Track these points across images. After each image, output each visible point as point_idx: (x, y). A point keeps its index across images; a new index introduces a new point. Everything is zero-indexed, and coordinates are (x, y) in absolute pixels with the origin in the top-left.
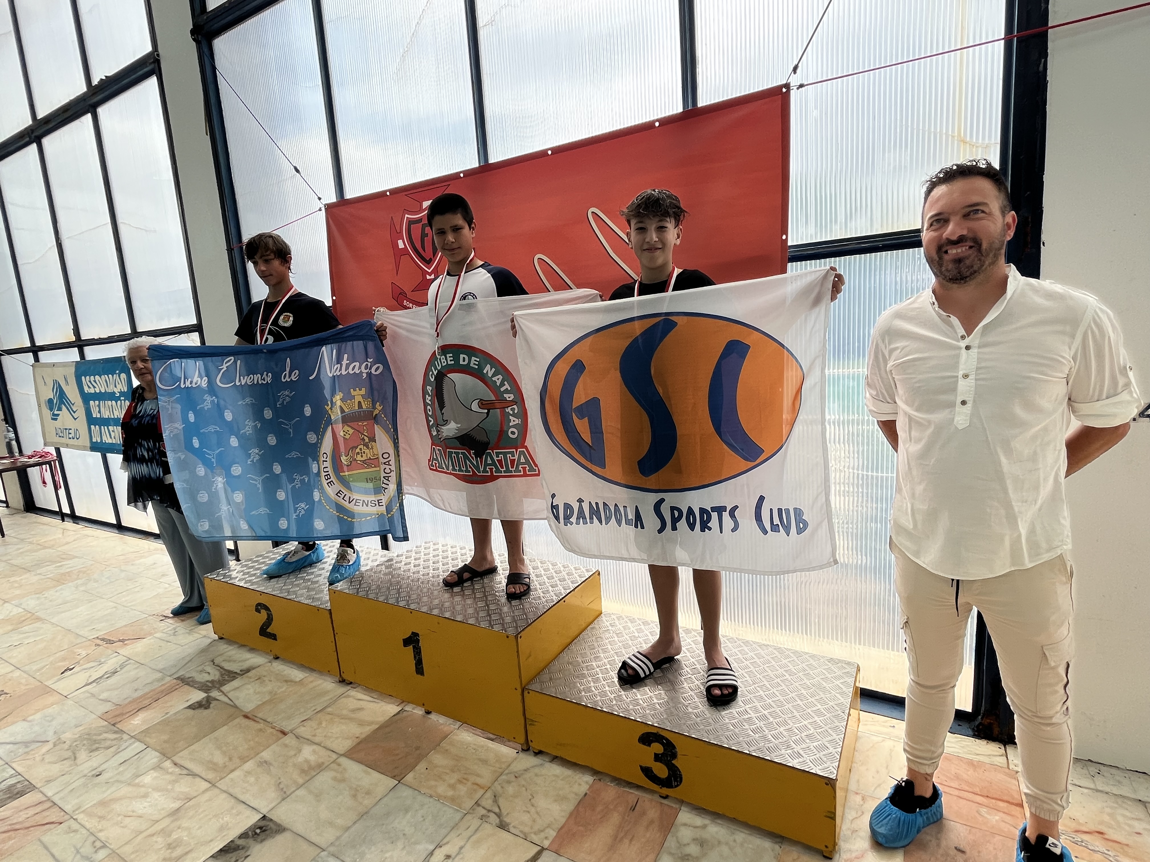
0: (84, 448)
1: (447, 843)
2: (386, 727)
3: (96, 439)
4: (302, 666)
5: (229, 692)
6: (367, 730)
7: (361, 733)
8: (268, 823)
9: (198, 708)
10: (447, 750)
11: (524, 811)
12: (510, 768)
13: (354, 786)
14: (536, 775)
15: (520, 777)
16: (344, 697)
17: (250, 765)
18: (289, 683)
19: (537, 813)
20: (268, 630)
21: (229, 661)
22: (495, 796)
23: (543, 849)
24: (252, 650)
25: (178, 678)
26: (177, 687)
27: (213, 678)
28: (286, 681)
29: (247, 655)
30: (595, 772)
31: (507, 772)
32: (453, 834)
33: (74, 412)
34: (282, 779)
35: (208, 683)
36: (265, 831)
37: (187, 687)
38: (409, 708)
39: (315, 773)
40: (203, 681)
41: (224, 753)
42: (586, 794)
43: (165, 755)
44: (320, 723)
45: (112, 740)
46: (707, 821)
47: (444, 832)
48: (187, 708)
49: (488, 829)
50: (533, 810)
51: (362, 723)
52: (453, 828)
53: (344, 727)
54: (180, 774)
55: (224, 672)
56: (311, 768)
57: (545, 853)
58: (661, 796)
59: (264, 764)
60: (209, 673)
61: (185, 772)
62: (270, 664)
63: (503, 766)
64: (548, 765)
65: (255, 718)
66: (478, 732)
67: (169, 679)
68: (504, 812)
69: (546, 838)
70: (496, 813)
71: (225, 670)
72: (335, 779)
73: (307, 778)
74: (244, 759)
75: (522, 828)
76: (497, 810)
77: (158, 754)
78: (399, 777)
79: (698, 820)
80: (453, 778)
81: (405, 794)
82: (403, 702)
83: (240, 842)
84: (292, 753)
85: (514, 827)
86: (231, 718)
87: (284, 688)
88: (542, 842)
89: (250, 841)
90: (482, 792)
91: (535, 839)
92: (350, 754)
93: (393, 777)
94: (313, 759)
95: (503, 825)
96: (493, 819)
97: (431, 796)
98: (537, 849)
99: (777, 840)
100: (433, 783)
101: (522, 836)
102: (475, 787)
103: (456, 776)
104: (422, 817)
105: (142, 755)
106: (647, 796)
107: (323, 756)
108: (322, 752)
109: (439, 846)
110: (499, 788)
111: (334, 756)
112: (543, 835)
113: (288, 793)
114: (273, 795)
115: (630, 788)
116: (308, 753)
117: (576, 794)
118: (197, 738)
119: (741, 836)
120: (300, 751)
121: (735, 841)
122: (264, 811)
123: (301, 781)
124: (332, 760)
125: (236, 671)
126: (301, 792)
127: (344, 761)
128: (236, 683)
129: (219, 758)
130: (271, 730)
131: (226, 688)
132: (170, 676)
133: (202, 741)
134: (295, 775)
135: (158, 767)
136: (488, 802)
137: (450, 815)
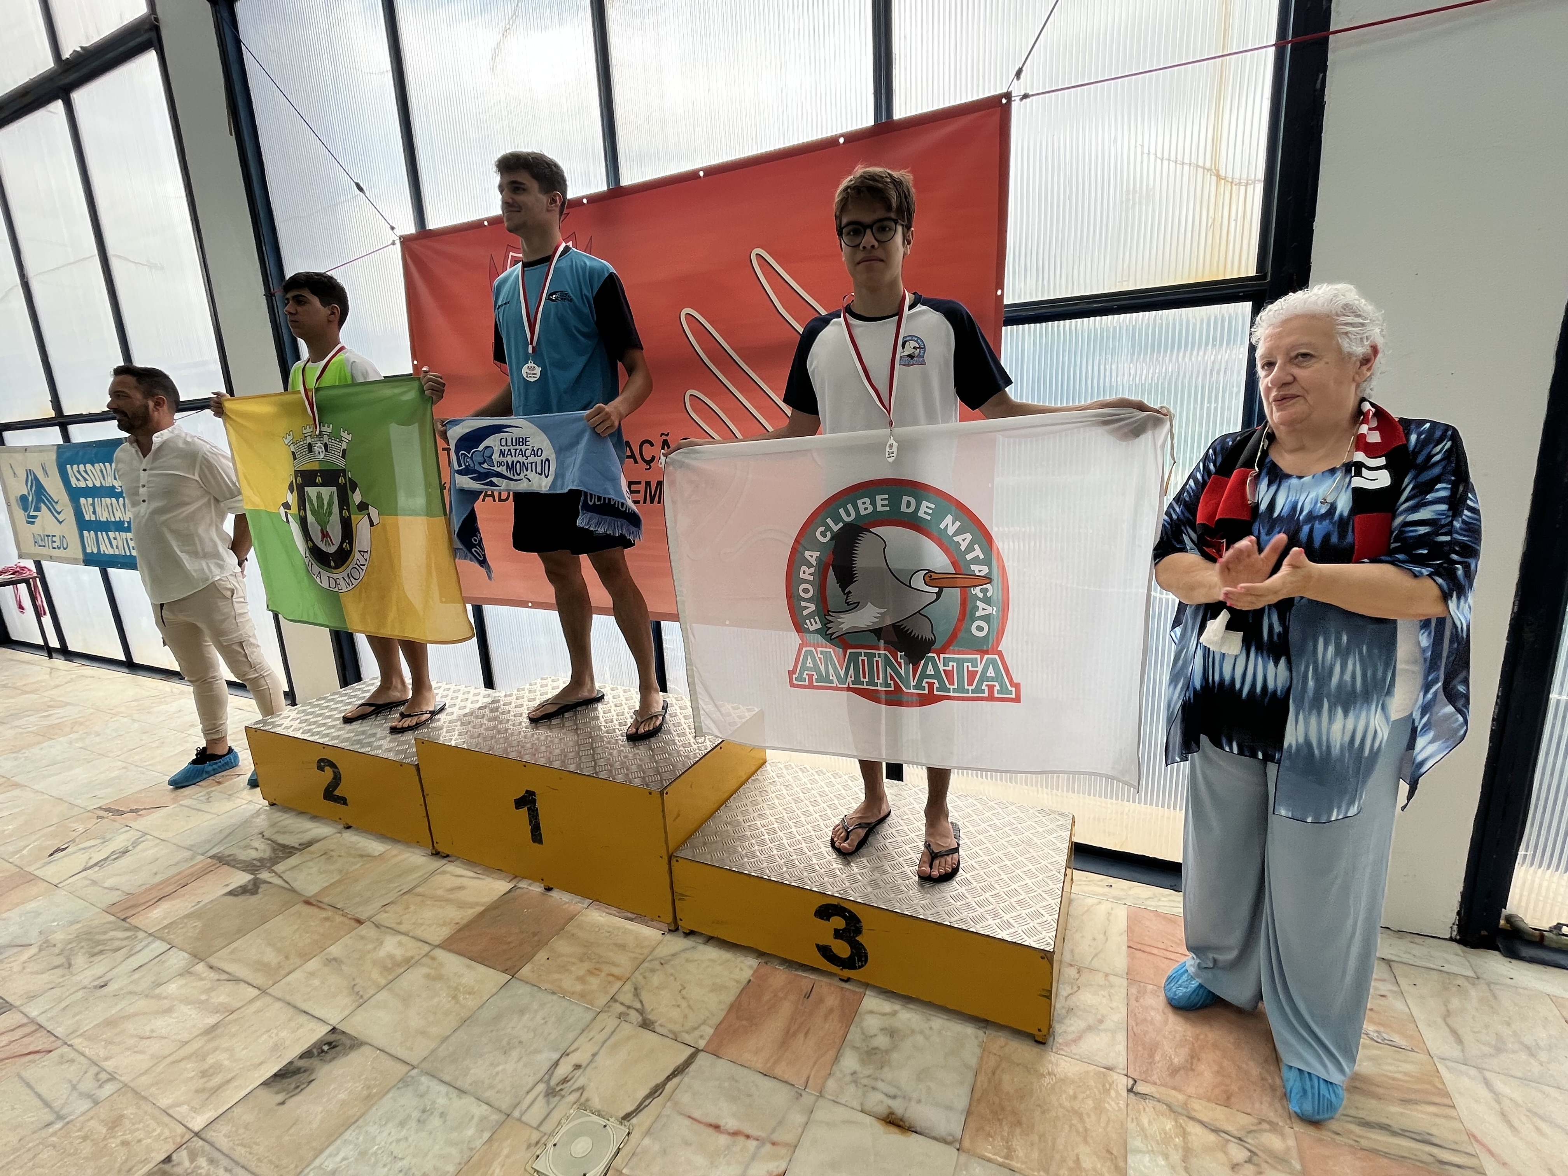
0: (75, 562)
1: (576, 1050)
2: (495, 909)
3: (91, 548)
4: (382, 837)
6: (469, 914)
7: (461, 918)
8: (339, 1037)
10: (574, 935)
16: (441, 873)
18: (366, 858)
19: (689, 1007)
20: (335, 793)
21: (284, 833)
23: (697, 1051)
24: (314, 818)
28: (361, 856)
29: (309, 825)
30: (759, 954)
33: (58, 512)
36: (336, 1046)
38: (523, 885)
39: (400, 972)
43: (197, 956)
45: (122, 940)
46: (897, 1007)
51: (461, 905)
54: (218, 980)
57: (701, 1055)
58: (841, 980)
62: (339, 835)
64: (702, 947)
65: (321, 905)
66: (613, 910)
67: (202, 857)
68: (648, 1007)
69: (701, 1037)
70: (637, 1010)
71: (279, 844)
72: (428, 976)
73: (390, 978)
74: (305, 957)
75: (671, 1026)
76: (639, 1006)
77: (186, 955)
78: (512, 971)
79: (886, 1006)
80: (580, 969)
81: (520, 992)
82: (516, 877)
83: (301, 1063)
84: (370, 946)
85: (661, 1026)
86: (287, 905)
87: (359, 865)
88: (697, 1042)
89: (315, 1062)
90: (619, 984)
91: (687, 1038)
92: (448, 945)
93: (505, 971)
94: (399, 953)
95: (646, 1024)
96: (634, 1016)
97: (554, 993)
98: (691, 1050)
99: (982, 1025)
100: (556, 976)
101: (671, 1036)
102: (611, 978)
103: (587, 965)
104: (544, 1019)
105: (163, 957)
106: (825, 980)
107: (412, 948)
108: (411, 944)
109: (566, 1054)
110: (640, 978)
111: (427, 948)
112: (697, 1033)
113: (365, 998)
114: (345, 1001)
115: (804, 971)
116: (391, 946)
117: (737, 982)
118: (241, 932)
119: (938, 1022)
120: (381, 943)
121: (931, 1028)
122: (334, 1022)
123: (383, 982)
124: (424, 953)
125: (293, 845)
126: (383, 995)
127: (440, 954)
128: (293, 861)
129: (271, 957)
130: (341, 919)
131: (280, 868)
132: (202, 854)
133: (247, 936)
134: (375, 975)
135: (186, 972)
136: (627, 997)
137: (579, 1014)
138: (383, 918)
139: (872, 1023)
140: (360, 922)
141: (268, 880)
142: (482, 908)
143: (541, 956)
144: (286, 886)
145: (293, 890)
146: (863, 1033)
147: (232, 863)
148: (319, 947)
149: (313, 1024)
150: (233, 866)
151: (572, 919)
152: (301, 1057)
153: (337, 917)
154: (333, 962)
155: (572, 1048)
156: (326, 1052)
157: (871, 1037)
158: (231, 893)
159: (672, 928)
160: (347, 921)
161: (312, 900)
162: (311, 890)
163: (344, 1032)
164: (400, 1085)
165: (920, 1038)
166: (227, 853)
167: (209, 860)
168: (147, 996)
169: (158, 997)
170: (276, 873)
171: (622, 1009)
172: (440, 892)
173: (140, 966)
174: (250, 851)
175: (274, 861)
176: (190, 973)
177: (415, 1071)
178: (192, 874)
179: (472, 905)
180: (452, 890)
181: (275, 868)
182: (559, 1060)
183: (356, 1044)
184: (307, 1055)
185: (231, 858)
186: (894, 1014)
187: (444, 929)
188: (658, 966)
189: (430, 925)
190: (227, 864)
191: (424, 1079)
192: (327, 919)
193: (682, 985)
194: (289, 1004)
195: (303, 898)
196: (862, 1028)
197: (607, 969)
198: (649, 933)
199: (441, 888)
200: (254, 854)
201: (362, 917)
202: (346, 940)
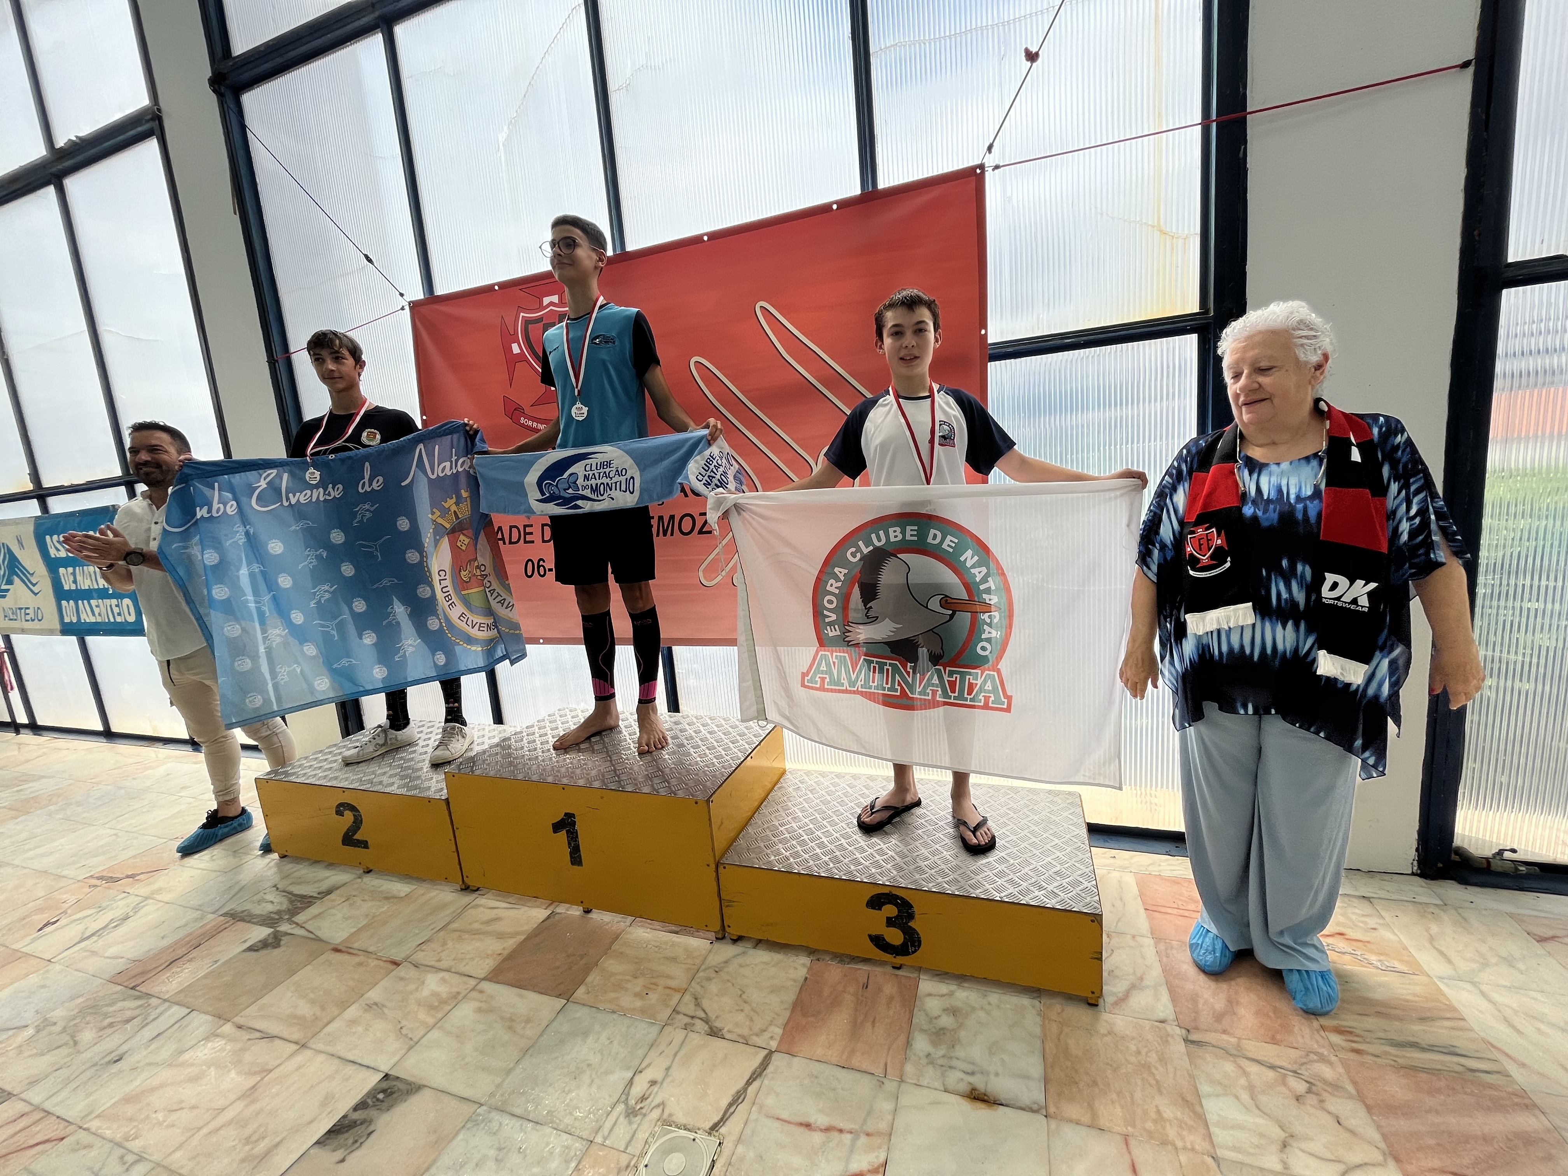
0: (51, 632)
1: (649, 1065)
2: (536, 936)
3: (70, 617)
4: (407, 876)
5: (305, 923)
6: (511, 944)
7: (504, 949)
8: (395, 1083)
9: (262, 948)
10: (621, 953)
11: (737, 1010)
12: (707, 962)
13: (509, 1016)
14: (741, 966)
15: (721, 971)
16: (472, 907)
17: (353, 1011)
18: (392, 900)
19: (753, 1010)
20: (355, 837)
21: (299, 884)
22: (696, 999)
23: (771, 1053)
24: (330, 865)
25: (225, 915)
26: (227, 925)
27: (278, 908)
28: (387, 898)
29: (326, 873)
30: (810, 951)
31: (703, 967)
32: (652, 1054)
33: (34, 585)
34: (404, 1023)
35: (272, 915)
36: (392, 1093)
37: (241, 925)
38: (562, 909)
39: (449, 1008)
40: (264, 913)
41: (313, 1002)
42: (806, 979)
43: (221, 1017)
44: (444, 944)
45: (133, 1009)
46: (953, 987)
47: (640, 1052)
48: (244, 951)
49: (696, 1039)
50: (747, 1008)
51: (501, 936)
52: (652, 1045)
53: (478, 944)
54: (249, 1039)
55: (293, 898)
56: (443, 1002)
57: (776, 1056)
58: (894, 967)
59: (375, 1007)
60: (272, 902)
61: (258, 1035)
62: (359, 880)
63: (698, 962)
64: (752, 952)
65: (351, 951)
66: (656, 924)
67: (213, 916)
68: (712, 1015)
69: (772, 1038)
70: (701, 1019)
71: (296, 895)
72: (479, 1010)
73: (440, 1015)
74: (344, 1005)
75: (739, 1031)
76: (703, 1015)
77: (210, 1018)
78: (566, 993)
79: (943, 988)
80: (638, 985)
81: (578, 1015)
82: (553, 902)
83: (357, 1116)
84: (412, 987)
85: (729, 1031)
86: (314, 955)
87: (386, 907)
88: (768, 1044)
89: (372, 1113)
90: (677, 996)
91: (759, 1041)
92: (495, 976)
93: (559, 996)
94: (443, 990)
95: (715, 1033)
96: (700, 1025)
97: (614, 1012)
98: (764, 1053)
99: (1035, 995)
100: (613, 995)
101: (741, 1040)
102: (668, 991)
103: (641, 982)
104: (609, 1039)
105: (184, 1022)
106: (878, 970)
107: (457, 984)
108: (456, 979)
109: (638, 1071)
110: (698, 988)
111: (472, 982)
112: (767, 1035)
113: (416, 1040)
114: (394, 1045)
115: (856, 963)
116: (433, 984)
117: (795, 981)
118: (268, 987)
119: (995, 997)
120: (423, 983)
121: (989, 1004)
122: (385, 1068)
123: (431, 1021)
124: (471, 987)
125: (311, 894)
126: (435, 1034)
127: (487, 986)
128: (313, 910)
129: (304, 1009)
130: (376, 962)
131: (300, 918)
132: (213, 913)
133: (275, 991)
134: (423, 1015)
135: (212, 1035)
136: (688, 1006)
137: (644, 1031)
138: (420, 957)
139: (933, 1005)
140: (396, 964)
141: (289, 931)
142: (523, 937)
143: (594, 978)
144: (313, 936)
145: (319, 939)
146: (927, 1015)
147: (248, 919)
148: (356, 994)
149: (364, 1073)
150: (249, 922)
151: (617, 937)
152: (356, 1108)
153: (370, 961)
154: (374, 1007)
155: (643, 1065)
156: (382, 1101)
157: (936, 1018)
158: (250, 949)
159: (720, 936)
160: (381, 963)
161: (340, 947)
162: (338, 936)
163: (398, 1078)
164: (469, 1125)
165: (981, 1014)
166: (240, 909)
167: (222, 918)
168: (170, 1065)
169: (184, 1064)
170: (297, 924)
171: (687, 1020)
172: (476, 926)
173: (159, 1035)
174: (264, 904)
175: (293, 912)
176: (217, 1036)
177: (484, 1108)
178: (203, 934)
179: (513, 935)
180: (488, 922)
181: (296, 919)
182: (632, 1078)
183: (413, 1088)
184: (361, 1105)
185: (246, 913)
186: (951, 994)
187: (487, 961)
188: (713, 975)
189: (472, 959)
190: (242, 920)
191: (496, 1116)
192: (360, 964)
193: (741, 990)
194: (333, 1055)
195: (332, 946)
196: (925, 1011)
197: (662, 982)
198: (697, 944)
199: (476, 922)
200: (270, 908)
201: (398, 959)
202: (384, 983)
